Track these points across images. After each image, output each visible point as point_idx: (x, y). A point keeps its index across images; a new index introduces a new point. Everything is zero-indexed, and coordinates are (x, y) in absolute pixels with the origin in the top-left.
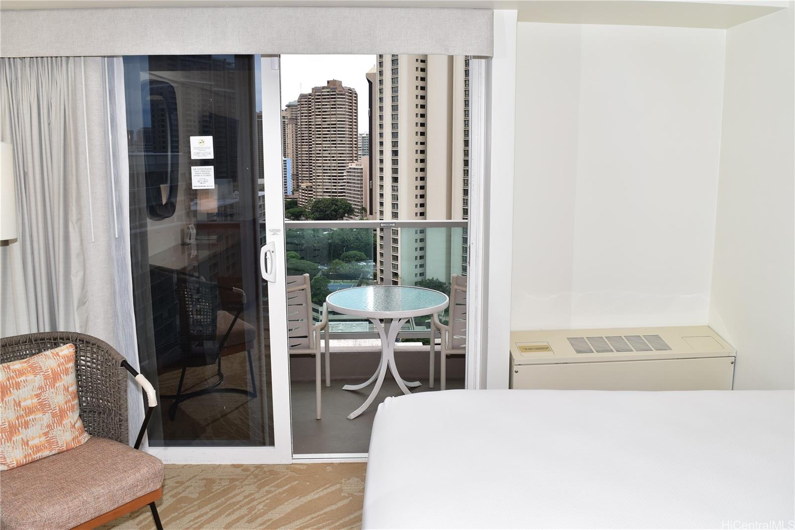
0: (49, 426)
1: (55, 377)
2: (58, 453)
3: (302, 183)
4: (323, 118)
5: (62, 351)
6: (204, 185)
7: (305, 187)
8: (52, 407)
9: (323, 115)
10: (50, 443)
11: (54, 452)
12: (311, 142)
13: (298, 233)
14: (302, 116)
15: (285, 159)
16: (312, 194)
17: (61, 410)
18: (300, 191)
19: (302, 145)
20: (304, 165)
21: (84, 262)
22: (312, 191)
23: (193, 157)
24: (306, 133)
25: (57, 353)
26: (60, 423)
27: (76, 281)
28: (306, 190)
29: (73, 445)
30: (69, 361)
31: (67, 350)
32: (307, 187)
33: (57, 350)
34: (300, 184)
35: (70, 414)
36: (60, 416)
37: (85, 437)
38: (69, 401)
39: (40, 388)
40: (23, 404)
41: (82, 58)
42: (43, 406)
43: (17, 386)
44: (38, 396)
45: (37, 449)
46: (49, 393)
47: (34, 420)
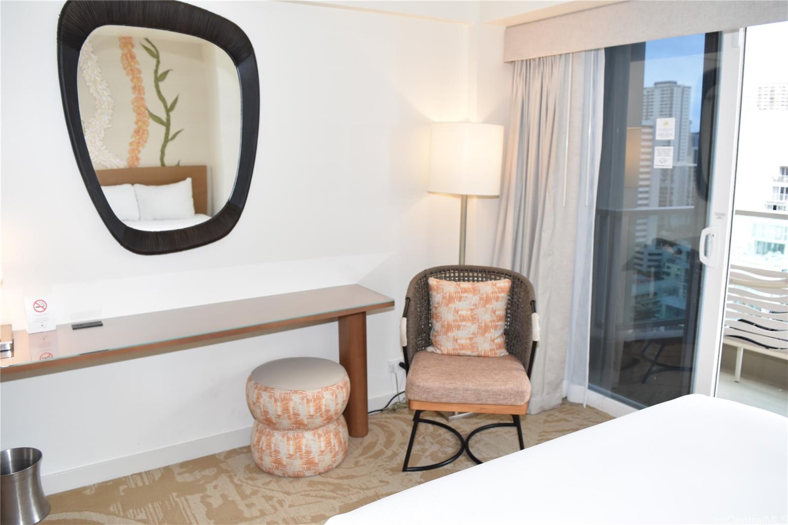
0: (474, 334)
1: (487, 300)
2: (477, 356)
6: (663, 164)
8: (480, 321)
10: (473, 346)
11: (474, 354)
23: (658, 138)
26: (483, 334)
29: (489, 354)
30: (502, 291)
31: (504, 283)
35: (492, 331)
36: (485, 329)
37: (503, 352)
38: (494, 321)
39: (475, 305)
40: (460, 312)
41: (571, 55)
42: (474, 319)
43: (460, 299)
44: (472, 310)
45: (463, 347)
46: (480, 311)
47: (465, 326)
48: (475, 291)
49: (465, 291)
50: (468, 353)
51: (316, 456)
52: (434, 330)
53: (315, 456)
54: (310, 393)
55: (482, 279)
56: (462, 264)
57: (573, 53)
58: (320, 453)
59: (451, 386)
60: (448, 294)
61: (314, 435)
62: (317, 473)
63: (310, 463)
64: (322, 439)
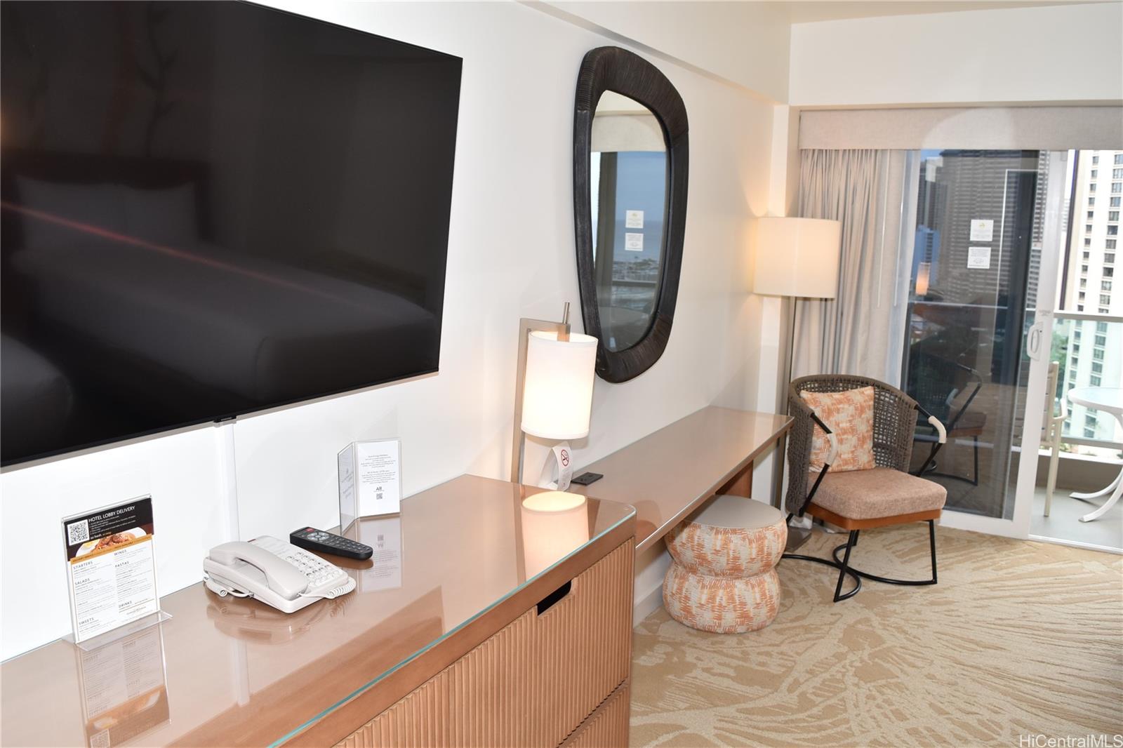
0: (855, 447)
1: (861, 410)
2: (857, 470)
3: (954, 268)
4: (997, 173)
5: (866, 390)
6: (979, 264)
7: (958, 275)
8: (858, 433)
9: (997, 168)
10: (854, 460)
11: (855, 468)
12: (974, 208)
13: (941, 341)
14: (964, 169)
15: (932, 232)
16: (966, 285)
17: (864, 437)
18: (950, 280)
19: (960, 213)
20: (959, 242)
21: (869, 325)
22: (968, 281)
23: (973, 239)
24: (967, 195)
25: (863, 392)
26: (861, 447)
27: (861, 339)
28: (959, 279)
29: (866, 467)
30: (870, 399)
31: (869, 391)
32: (961, 275)
33: (863, 389)
34: (950, 269)
36: (862, 441)
37: (873, 463)
39: (852, 416)
40: (841, 425)
41: (889, 151)
42: (853, 430)
43: (838, 411)
44: (850, 421)
45: (846, 462)
46: (857, 421)
47: (847, 439)
48: (849, 401)
49: (840, 402)
50: (850, 467)
51: (752, 610)
52: (815, 447)
53: (750, 608)
54: (751, 533)
55: (843, 388)
56: (835, 373)
57: (891, 150)
58: (755, 606)
59: (891, 498)
60: (826, 407)
61: (747, 583)
62: (750, 630)
63: (745, 616)
64: (757, 589)
